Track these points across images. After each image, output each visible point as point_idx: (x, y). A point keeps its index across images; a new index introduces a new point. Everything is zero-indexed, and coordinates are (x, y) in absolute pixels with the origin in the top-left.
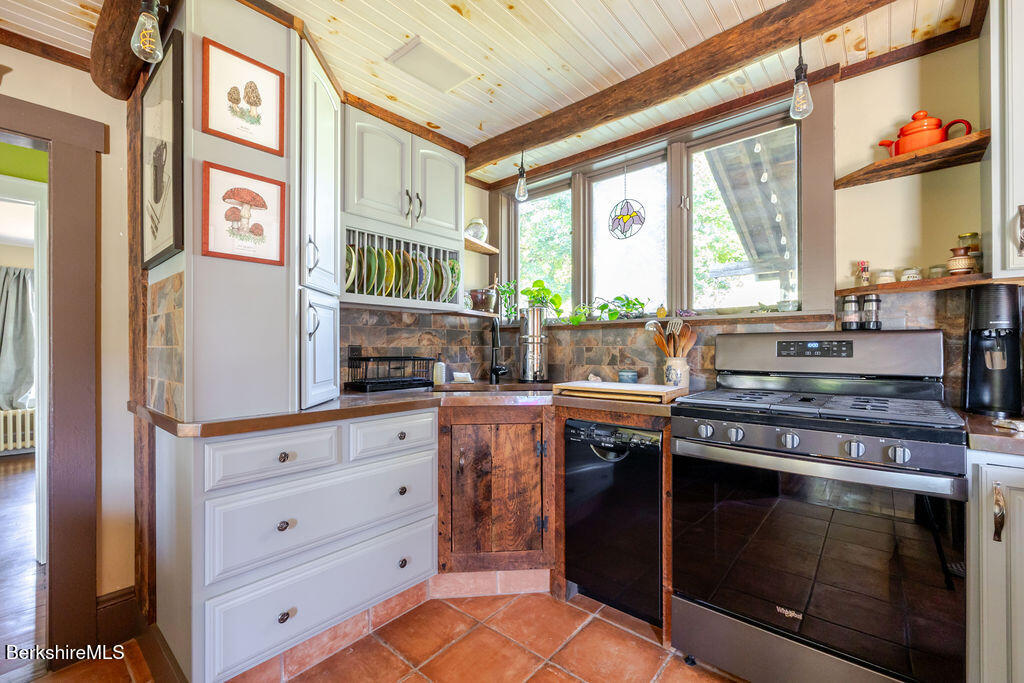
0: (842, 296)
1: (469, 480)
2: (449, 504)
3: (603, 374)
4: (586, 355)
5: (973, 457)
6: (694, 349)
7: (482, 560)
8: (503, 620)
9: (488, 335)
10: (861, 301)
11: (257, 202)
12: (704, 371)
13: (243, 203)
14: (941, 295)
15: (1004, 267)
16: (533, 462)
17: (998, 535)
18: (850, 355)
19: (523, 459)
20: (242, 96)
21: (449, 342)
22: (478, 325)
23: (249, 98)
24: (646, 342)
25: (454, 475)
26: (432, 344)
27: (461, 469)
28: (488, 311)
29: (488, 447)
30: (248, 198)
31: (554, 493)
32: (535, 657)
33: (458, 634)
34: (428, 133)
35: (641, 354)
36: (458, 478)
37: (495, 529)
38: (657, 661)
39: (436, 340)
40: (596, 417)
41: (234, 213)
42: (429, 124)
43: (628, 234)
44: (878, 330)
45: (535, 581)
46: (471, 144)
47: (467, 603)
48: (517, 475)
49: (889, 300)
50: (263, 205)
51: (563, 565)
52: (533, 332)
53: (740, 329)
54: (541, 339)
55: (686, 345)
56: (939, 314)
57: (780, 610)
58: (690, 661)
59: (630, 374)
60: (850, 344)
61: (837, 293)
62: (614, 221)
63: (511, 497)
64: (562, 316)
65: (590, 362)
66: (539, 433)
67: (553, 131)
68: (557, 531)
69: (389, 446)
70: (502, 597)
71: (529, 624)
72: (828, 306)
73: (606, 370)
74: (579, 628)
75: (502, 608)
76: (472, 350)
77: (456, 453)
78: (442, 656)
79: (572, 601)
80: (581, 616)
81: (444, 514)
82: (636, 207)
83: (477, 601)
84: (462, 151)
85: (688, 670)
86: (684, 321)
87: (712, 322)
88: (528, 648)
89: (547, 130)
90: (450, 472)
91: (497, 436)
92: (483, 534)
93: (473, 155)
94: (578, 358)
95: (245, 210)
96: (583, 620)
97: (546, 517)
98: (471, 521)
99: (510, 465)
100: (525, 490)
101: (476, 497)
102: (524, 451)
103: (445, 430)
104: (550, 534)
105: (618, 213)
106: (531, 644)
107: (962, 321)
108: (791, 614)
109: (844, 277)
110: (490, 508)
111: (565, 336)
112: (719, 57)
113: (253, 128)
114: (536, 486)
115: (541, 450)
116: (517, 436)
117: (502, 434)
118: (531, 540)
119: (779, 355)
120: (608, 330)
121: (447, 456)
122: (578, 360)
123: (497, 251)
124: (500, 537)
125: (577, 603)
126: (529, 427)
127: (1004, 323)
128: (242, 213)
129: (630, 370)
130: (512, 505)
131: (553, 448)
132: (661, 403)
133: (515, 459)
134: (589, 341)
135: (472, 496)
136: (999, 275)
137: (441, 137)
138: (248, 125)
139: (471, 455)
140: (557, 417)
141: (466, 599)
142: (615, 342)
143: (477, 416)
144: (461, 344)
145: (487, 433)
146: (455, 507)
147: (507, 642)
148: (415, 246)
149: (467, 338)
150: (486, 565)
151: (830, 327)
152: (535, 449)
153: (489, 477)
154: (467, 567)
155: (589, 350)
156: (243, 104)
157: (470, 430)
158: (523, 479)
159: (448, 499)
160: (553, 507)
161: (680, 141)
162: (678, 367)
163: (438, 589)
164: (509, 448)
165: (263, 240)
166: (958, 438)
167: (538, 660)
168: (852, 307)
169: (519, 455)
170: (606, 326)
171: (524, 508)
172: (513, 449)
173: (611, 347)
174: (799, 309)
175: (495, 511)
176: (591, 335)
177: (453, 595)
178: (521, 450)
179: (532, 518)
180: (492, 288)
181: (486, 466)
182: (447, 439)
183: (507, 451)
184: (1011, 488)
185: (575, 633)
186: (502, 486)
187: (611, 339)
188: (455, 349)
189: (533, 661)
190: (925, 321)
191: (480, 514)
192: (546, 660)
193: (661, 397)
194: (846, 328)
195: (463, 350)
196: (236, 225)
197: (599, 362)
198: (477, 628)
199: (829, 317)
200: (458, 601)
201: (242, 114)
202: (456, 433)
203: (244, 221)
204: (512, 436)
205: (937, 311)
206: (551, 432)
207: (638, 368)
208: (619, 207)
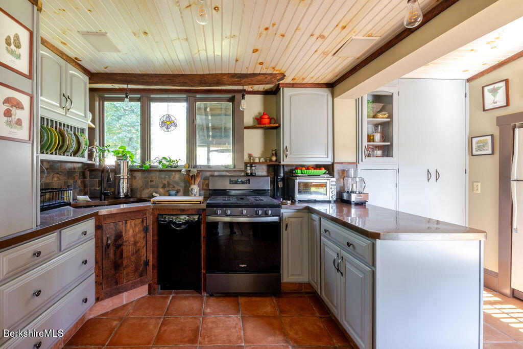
0: (246, 164)
1: (111, 251)
2: (101, 265)
3: (159, 192)
4: (150, 183)
5: (282, 211)
6: (200, 181)
7: (118, 289)
8: (133, 312)
9: (88, 173)
10: (251, 166)
11: (19, 106)
12: (203, 189)
13: (13, 106)
14: (269, 166)
15: (283, 161)
16: (142, 236)
17: (286, 230)
18: (249, 184)
19: (138, 235)
20: (12, 41)
21: (68, 178)
22: (82, 167)
23: (16, 44)
24: (179, 178)
25: (104, 250)
26: (59, 179)
27: (108, 246)
28: (92, 160)
29: (121, 232)
30: (15, 104)
31: (151, 248)
32: (158, 318)
33: (116, 326)
34: (75, 62)
35: (177, 183)
36: (106, 251)
37: (125, 272)
38: (202, 300)
39: (61, 178)
40: (173, 212)
41: (8, 112)
42: (76, 58)
43: (170, 130)
44: (255, 176)
45: (141, 292)
46: (93, 71)
47: (110, 313)
48: (135, 243)
49: (258, 166)
50: (22, 108)
51: (156, 280)
52: (124, 173)
53: (216, 174)
54: (128, 176)
55: (198, 180)
56: (268, 171)
57: (240, 265)
58: (211, 295)
59: (174, 192)
60: (249, 180)
61: (245, 163)
62: (162, 123)
63: (133, 255)
64: (135, 164)
65: (152, 187)
66: (145, 222)
67: (146, 82)
68: (153, 265)
69: (78, 240)
70: (127, 304)
71: (147, 308)
72: (242, 167)
73: (161, 190)
74: (169, 302)
75: (130, 308)
76: (79, 182)
77: (105, 238)
78: (114, 336)
79: (160, 294)
80: (167, 298)
81: (98, 271)
82: (173, 119)
83: (115, 311)
84: (88, 74)
85: (212, 299)
86: (197, 170)
87: (206, 171)
88: (153, 316)
89: (144, 81)
90: (101, 248)
91: (126, 227)
92: (119, 276)
93: (93, 77)
94: (146, 185)
95: (14, 110)
96: (169, 299)
97: (148, 260)
98: (113, 271)
99: (132, 239)
100: (139, 250)
101: (115, 258)
102: (138, 232)
103: (98, 227)
104: (150, 268)
105: (165, 119)
106: (154, 315)
107: (273, 173)
108: (244, 266)
109: (246, 158)
110: (122, 262)
111: (138, 175)
112: (220, 81)
113: (17, 61)
114: (144, 247)
115: (146, 230)
116: (135, 225)
117: (129, 225)
118: (142, 273)
119: (230, 183)
120: (162, 172)
121: (100, 240)
122: (146, 186)
123: (94, 126)
124: (127, 275)
125: (163, 294)
126: (141, 219)
127: (282, 175)
128: (12, 112)
129: (174, 190)
130: (133, 258)
131: (151, 228)
132: (200, 204)
133: (134, 236)
134: (152, 177)
135: (113, 258)
136: (282, 163)
137: (79, 65)
138: (14, 59)
139: (113, 238)
140: (153, 214)
141: (109, 312)
142: (165, 178)
143: (116, 218)
144: (74, 179)
145: (121, 226)
146: (104, 266)
147: (142, 319)
148: (64, 125)
149: (77, 175)
150: (120, 290)
151: (243, 174)
152: (143, 230)
153: (122, 248)
154: (110, 295)
155: (152, 181)
156: (13, 47)
157: (112, 225)
158: (138, 245)
159: (100, 263)
160: (151, 255)
161: (193, 97)
162: (195, 188)
163: (92, 313)
164: (132, 231)
165: (21, 129)
166: (279, 206)
167: (160, 318)
168: (249, 168)
169: (136, 234)
170: (161, 171)
171: (138, 259)
172: (134, 231)
173: (163, 180)
174: (234, 168)
175: (125, 263)
176: (153, 174)
177: (101, 313)
178: (137, 231)
179: (142, 262)
180: (93, 148)
181: (120, 242)
182: (99, 232)
183: (131, 233)
184: (288, 217)
185: (168, 304)
186: (128, 250)
187: (163, 176)
188: (71, 182)
189: (158, 319)
190: (265, 173)
191: (117, 266)
192: (163, 317)
193: (200, 201)
194: (247, 175)
195: (75, 182)
196: (9, 119)
197: (157, 187)
198: (123, 320)
199: (243, 171)
200: (106, 314)
201: (12, 53)
202: (104, 228)
203: (13, 116)
204: (133, 225)
205: (268, 170)
206: (150, 220)
207: (176, 189)
208: (165, 117)
